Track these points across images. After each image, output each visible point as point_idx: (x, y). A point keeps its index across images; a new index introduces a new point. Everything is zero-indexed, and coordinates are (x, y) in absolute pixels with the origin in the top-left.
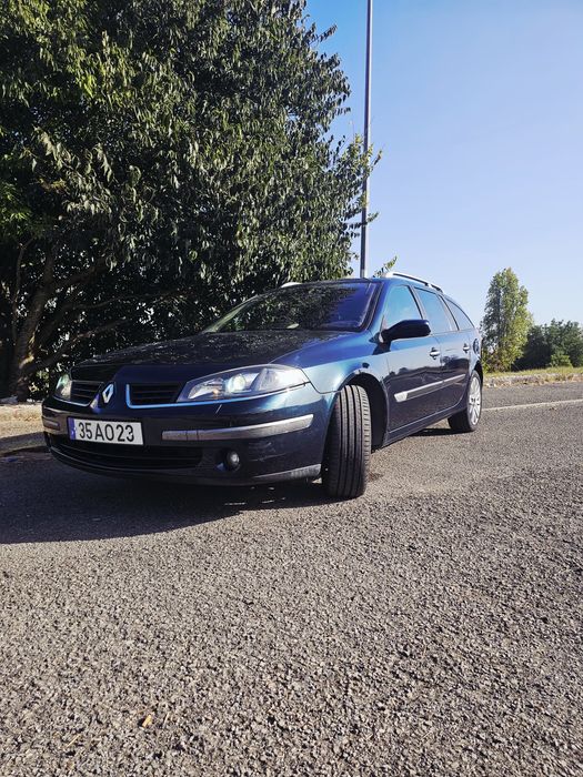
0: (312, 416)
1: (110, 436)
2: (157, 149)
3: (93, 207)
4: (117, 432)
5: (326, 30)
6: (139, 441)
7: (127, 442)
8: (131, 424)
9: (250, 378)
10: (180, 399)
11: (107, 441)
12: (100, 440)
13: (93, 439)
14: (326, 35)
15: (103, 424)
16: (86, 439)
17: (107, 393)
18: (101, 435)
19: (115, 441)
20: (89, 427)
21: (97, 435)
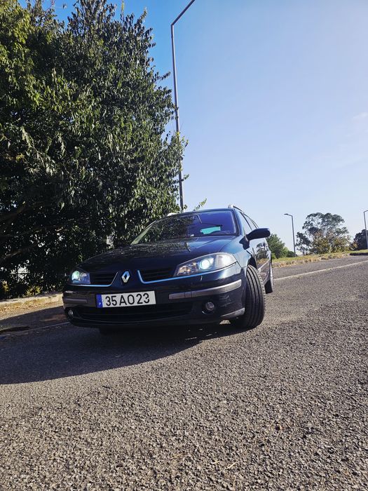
0: (240, 280)
1: (131, 301)
2: (82, 137)
3: (51, 171)
4: (137, 299)
5: (165, 74)
6: (153, 301)
7: (144, 304)
8: (147, 292)
9: (212, 260)
10: (175, 275)
11: (128, 305)
12: (123, 305)
13: (118, 305)
14: (165, 77)
15: (125, 295)
16: (112, 306)
17: (126, 277)
18: (125, 302)
19: (136, 304)
20: (114, 298)
21: (121, 302)
